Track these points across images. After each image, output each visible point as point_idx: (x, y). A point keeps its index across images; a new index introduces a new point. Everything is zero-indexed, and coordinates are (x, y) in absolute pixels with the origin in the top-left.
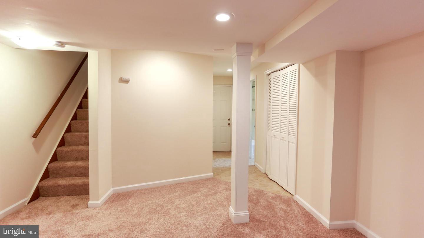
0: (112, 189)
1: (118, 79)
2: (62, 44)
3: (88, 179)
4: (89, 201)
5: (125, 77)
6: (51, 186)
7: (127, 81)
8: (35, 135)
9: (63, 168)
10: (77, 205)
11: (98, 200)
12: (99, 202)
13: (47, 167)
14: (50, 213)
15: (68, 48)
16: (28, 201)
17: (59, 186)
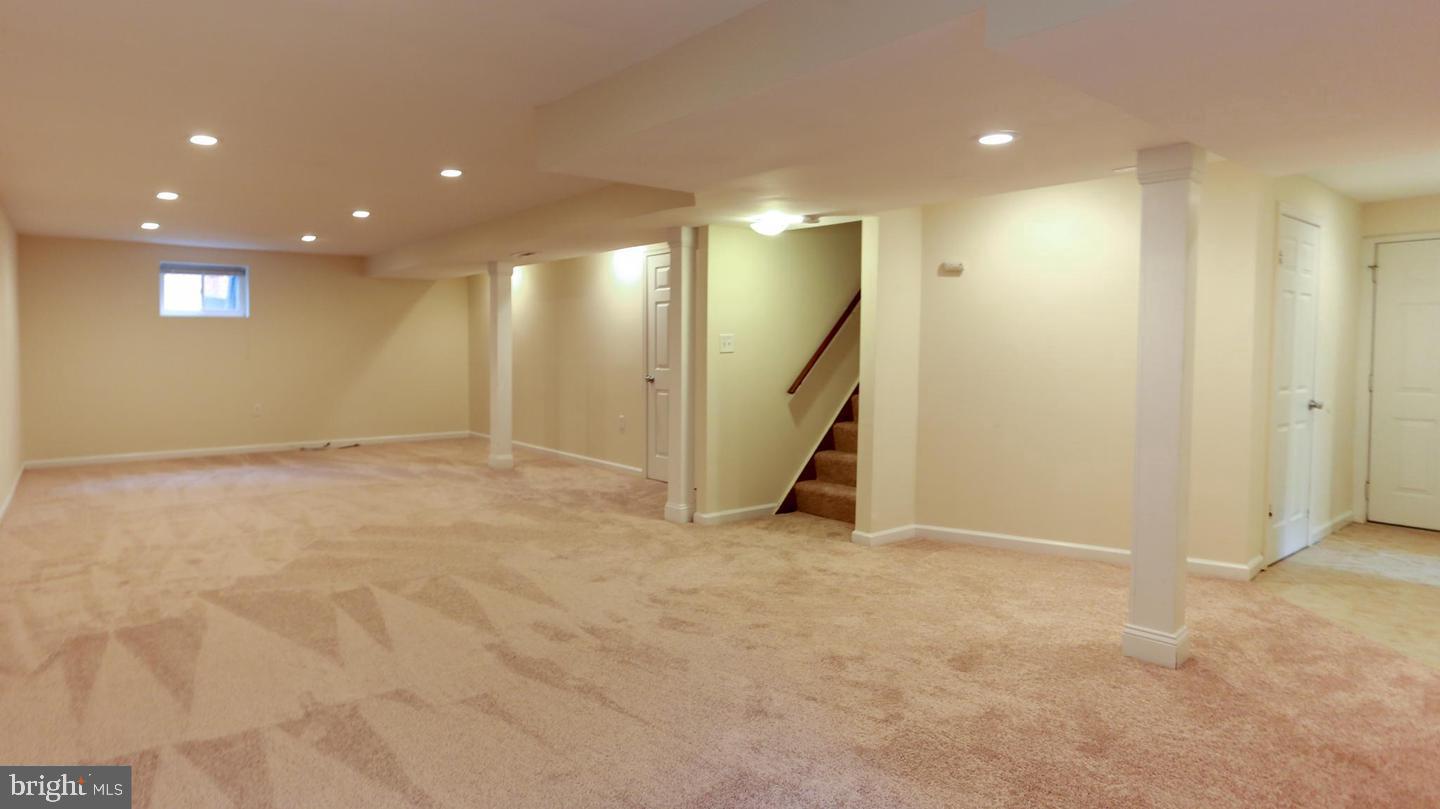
0: (913, 526)
1: (937, 268)
2: (813, 218)
3: (855, 491)
4: (854, 530)
5: (953, 260)
6: (812, 493)
7: (956, 272)
8: (792, 391)
9: (837, 463)
10: (839, 534)
11: (868, 532)
12: (870, 535)
13: (813, 456)
14: (793, 532)
15: (824, 221)
16: (776, 510)
17: (823, 495)
